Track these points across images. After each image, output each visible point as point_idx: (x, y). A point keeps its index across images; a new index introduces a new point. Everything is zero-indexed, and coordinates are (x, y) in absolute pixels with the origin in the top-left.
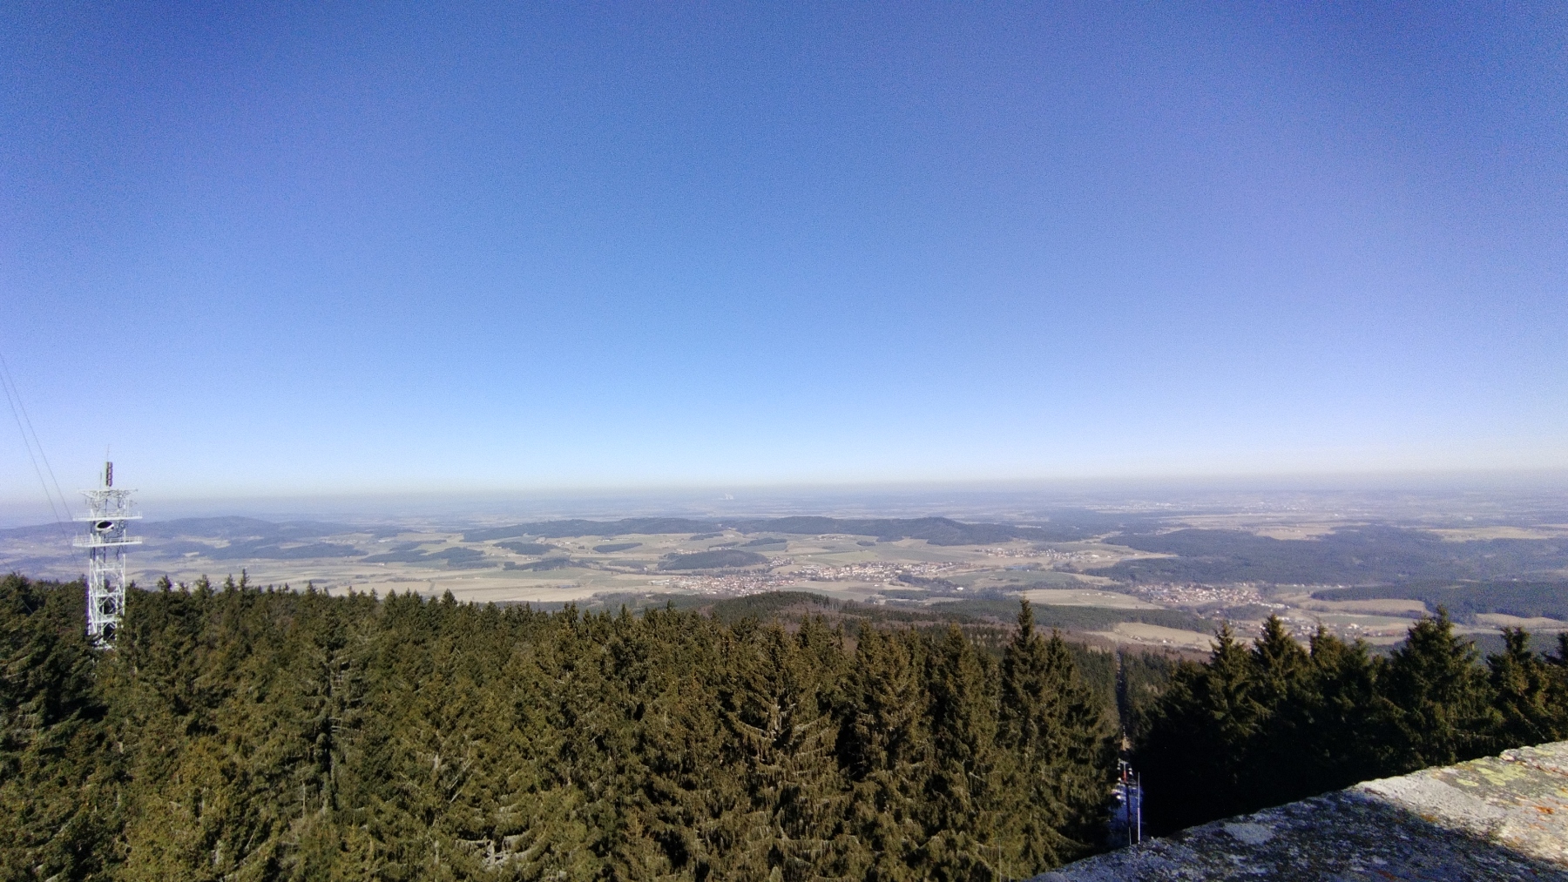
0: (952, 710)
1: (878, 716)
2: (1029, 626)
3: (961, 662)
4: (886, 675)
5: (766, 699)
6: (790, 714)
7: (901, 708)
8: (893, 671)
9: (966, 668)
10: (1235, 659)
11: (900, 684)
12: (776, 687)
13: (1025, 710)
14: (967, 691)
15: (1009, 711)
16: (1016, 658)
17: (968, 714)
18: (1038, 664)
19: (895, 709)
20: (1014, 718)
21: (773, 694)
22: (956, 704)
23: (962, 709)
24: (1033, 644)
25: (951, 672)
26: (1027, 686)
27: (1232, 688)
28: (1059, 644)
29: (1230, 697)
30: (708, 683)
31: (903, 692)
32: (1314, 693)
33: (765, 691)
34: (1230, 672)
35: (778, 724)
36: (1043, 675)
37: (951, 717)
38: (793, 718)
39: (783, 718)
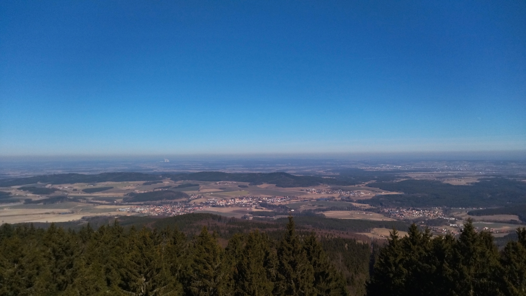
0: (244, 277)
4: (207, 259)
5: (136, 276)
17: (251, 278)
20: (283, 280)
23: (248, 276)
24: (294, 240)
26: (290, 263)
27: (397, 261)
28: (314, 240)
29: (396, 266)
33: (135, 271)
34: (396, 253)
35: (144, 289)
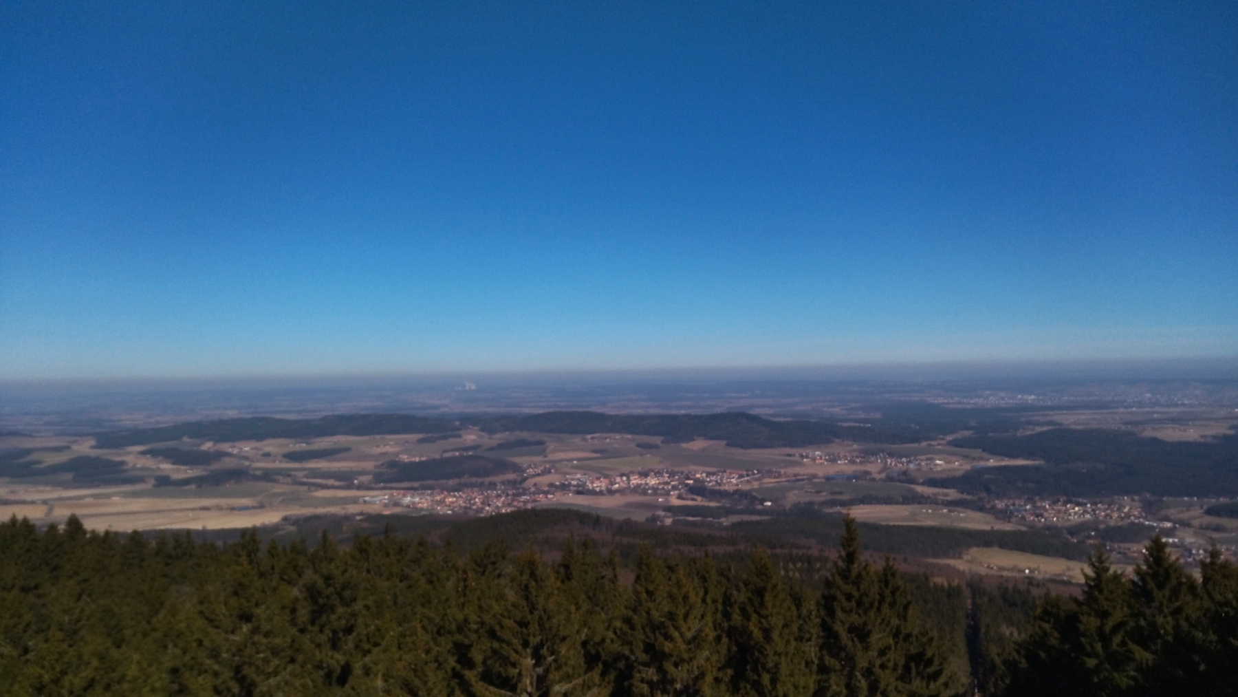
0: (757, 661)
1: (661, 670)
2: (854, 552)
3: (768, 597)
4: (671, 616)
5: (516, 652)
6: (547, 671)
7: (691, 659)
8: (681, 611)
9: (774, 606)
10: (1112, 592)
11: (689, 629)
12: (529, 635)
13: (850, 660)
14: (775, 635)
15: (830, 661)
16: (838, 594)
17: (777, 665)
18: (866, 600)
19: (683, 660)
20: (835, 671)
21: (525, 644)
22: (761, 652)
23: (769, 660)
24: (859, 575)
25: (755, 611)
26: (852, 630)
27: (1107, 629)
28: (893, 575)
29: (1105, 639)
30: (439, 633)
31: (695, 638)
32: (1205, 632)
33: (515, 641)
34: (1106, 608)
35: (531, 684)
36: (872, 614)
37: (755, 670)
38: (551, 676)
39: (538, 676)
